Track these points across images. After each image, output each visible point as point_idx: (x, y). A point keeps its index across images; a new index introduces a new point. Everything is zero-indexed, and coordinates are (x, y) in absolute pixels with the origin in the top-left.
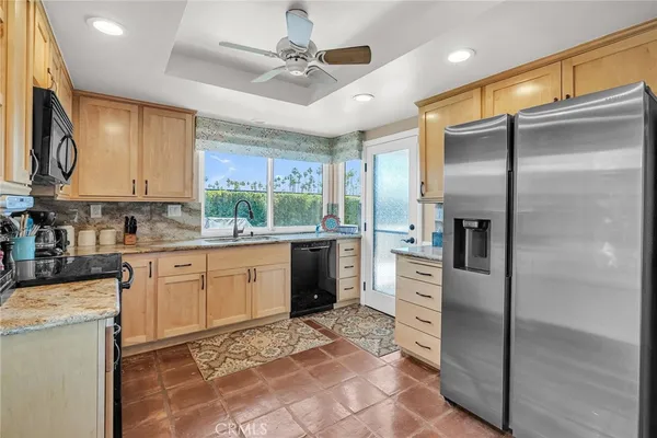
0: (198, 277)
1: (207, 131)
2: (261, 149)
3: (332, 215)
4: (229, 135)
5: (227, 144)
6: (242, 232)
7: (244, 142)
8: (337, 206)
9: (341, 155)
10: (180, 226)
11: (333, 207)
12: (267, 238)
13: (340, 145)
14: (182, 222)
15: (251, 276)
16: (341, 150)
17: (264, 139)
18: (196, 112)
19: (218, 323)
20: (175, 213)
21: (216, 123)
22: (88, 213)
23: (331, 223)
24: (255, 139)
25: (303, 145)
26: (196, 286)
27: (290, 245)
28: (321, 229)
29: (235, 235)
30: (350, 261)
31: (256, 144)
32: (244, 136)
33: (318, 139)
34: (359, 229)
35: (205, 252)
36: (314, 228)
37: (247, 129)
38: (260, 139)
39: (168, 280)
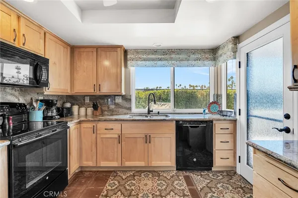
0: (116, 136)
1: (132, 56)
2: (163, 62)
3: (217, 102)
4: (145, 56)
5: (143, 62)
6: (152, 111)
7: (153, 60)
8: (221, 95)
9: (221, 59)
10: (122, 107)
11: (218, 96)
12: (167, 116)
13: (220, 52)
14: (122, 105)
15: (147, 139)
16: (221, 55)
17: (165, 56)
18: (122, 46)
19: (128, 164)
20: (119, 100)
21: (137, 51)
22: (84, 100)
23: (215, 108)
24: (160, 57)
25: (193, 56)
26: (116, 141)
27: (175, 122)
28: (207, 111)
29: (149, 113)
30: (228, 138)
31: (160, 60)
32: (153, 56)
33: (203, 51)
34: (235, 113)
35: (121, 122)
36: (201, 110)
37: (155, 51)
38: (163, 56)
39: (103, 136)
